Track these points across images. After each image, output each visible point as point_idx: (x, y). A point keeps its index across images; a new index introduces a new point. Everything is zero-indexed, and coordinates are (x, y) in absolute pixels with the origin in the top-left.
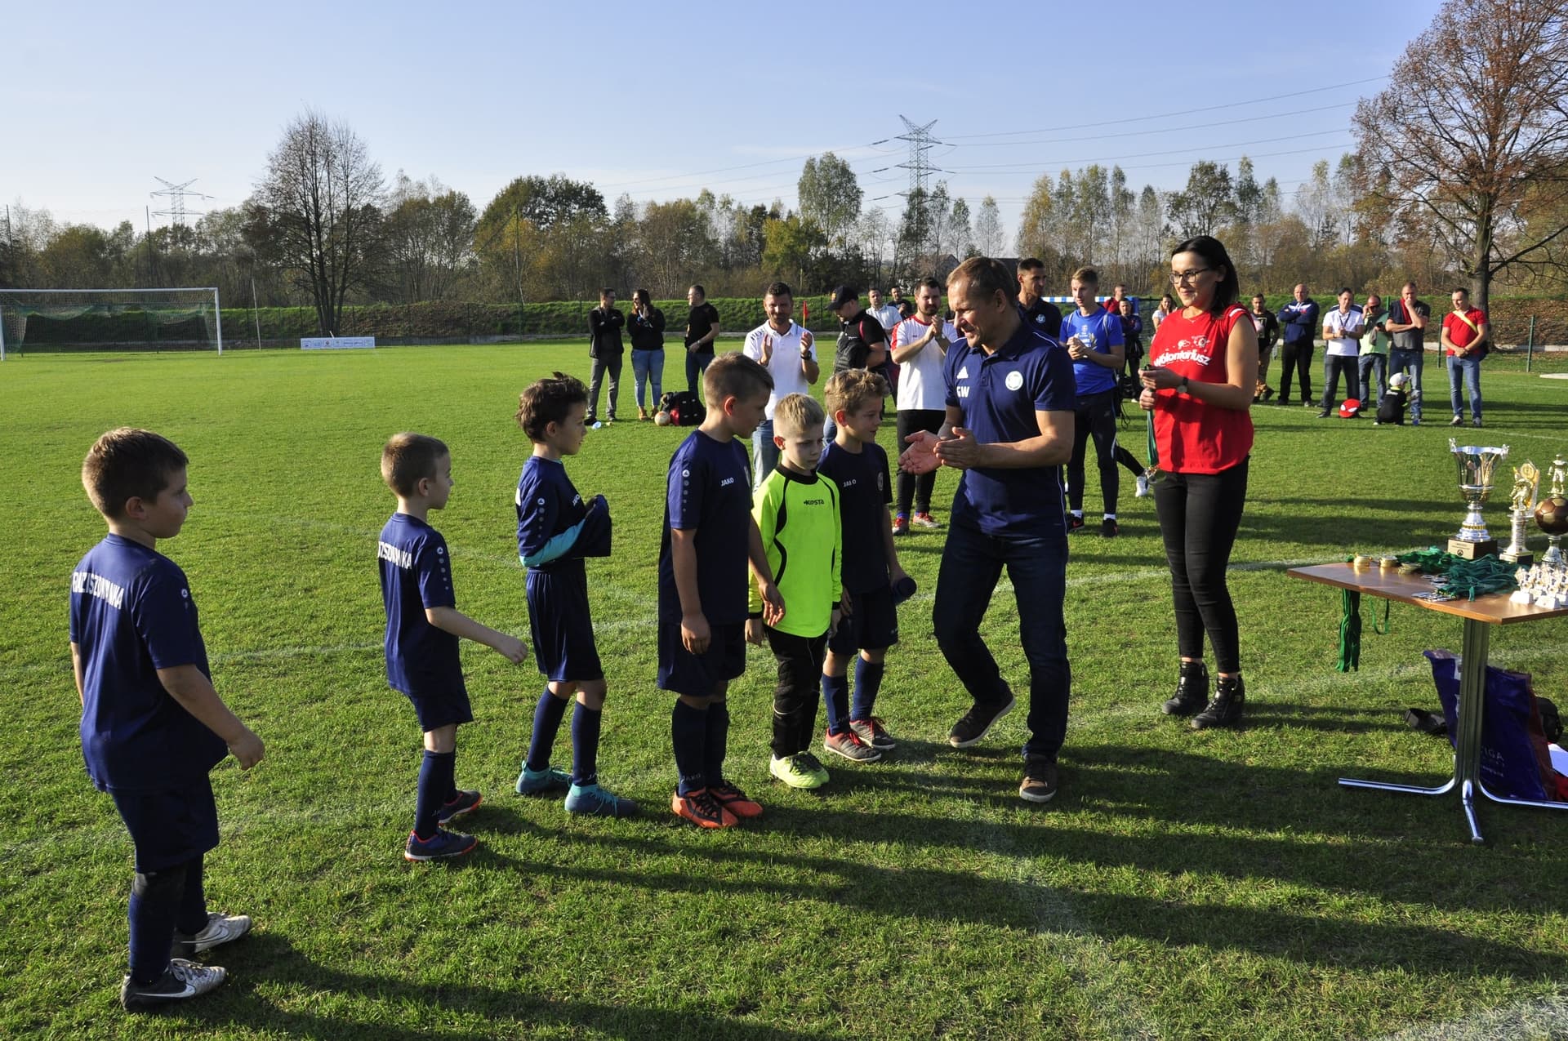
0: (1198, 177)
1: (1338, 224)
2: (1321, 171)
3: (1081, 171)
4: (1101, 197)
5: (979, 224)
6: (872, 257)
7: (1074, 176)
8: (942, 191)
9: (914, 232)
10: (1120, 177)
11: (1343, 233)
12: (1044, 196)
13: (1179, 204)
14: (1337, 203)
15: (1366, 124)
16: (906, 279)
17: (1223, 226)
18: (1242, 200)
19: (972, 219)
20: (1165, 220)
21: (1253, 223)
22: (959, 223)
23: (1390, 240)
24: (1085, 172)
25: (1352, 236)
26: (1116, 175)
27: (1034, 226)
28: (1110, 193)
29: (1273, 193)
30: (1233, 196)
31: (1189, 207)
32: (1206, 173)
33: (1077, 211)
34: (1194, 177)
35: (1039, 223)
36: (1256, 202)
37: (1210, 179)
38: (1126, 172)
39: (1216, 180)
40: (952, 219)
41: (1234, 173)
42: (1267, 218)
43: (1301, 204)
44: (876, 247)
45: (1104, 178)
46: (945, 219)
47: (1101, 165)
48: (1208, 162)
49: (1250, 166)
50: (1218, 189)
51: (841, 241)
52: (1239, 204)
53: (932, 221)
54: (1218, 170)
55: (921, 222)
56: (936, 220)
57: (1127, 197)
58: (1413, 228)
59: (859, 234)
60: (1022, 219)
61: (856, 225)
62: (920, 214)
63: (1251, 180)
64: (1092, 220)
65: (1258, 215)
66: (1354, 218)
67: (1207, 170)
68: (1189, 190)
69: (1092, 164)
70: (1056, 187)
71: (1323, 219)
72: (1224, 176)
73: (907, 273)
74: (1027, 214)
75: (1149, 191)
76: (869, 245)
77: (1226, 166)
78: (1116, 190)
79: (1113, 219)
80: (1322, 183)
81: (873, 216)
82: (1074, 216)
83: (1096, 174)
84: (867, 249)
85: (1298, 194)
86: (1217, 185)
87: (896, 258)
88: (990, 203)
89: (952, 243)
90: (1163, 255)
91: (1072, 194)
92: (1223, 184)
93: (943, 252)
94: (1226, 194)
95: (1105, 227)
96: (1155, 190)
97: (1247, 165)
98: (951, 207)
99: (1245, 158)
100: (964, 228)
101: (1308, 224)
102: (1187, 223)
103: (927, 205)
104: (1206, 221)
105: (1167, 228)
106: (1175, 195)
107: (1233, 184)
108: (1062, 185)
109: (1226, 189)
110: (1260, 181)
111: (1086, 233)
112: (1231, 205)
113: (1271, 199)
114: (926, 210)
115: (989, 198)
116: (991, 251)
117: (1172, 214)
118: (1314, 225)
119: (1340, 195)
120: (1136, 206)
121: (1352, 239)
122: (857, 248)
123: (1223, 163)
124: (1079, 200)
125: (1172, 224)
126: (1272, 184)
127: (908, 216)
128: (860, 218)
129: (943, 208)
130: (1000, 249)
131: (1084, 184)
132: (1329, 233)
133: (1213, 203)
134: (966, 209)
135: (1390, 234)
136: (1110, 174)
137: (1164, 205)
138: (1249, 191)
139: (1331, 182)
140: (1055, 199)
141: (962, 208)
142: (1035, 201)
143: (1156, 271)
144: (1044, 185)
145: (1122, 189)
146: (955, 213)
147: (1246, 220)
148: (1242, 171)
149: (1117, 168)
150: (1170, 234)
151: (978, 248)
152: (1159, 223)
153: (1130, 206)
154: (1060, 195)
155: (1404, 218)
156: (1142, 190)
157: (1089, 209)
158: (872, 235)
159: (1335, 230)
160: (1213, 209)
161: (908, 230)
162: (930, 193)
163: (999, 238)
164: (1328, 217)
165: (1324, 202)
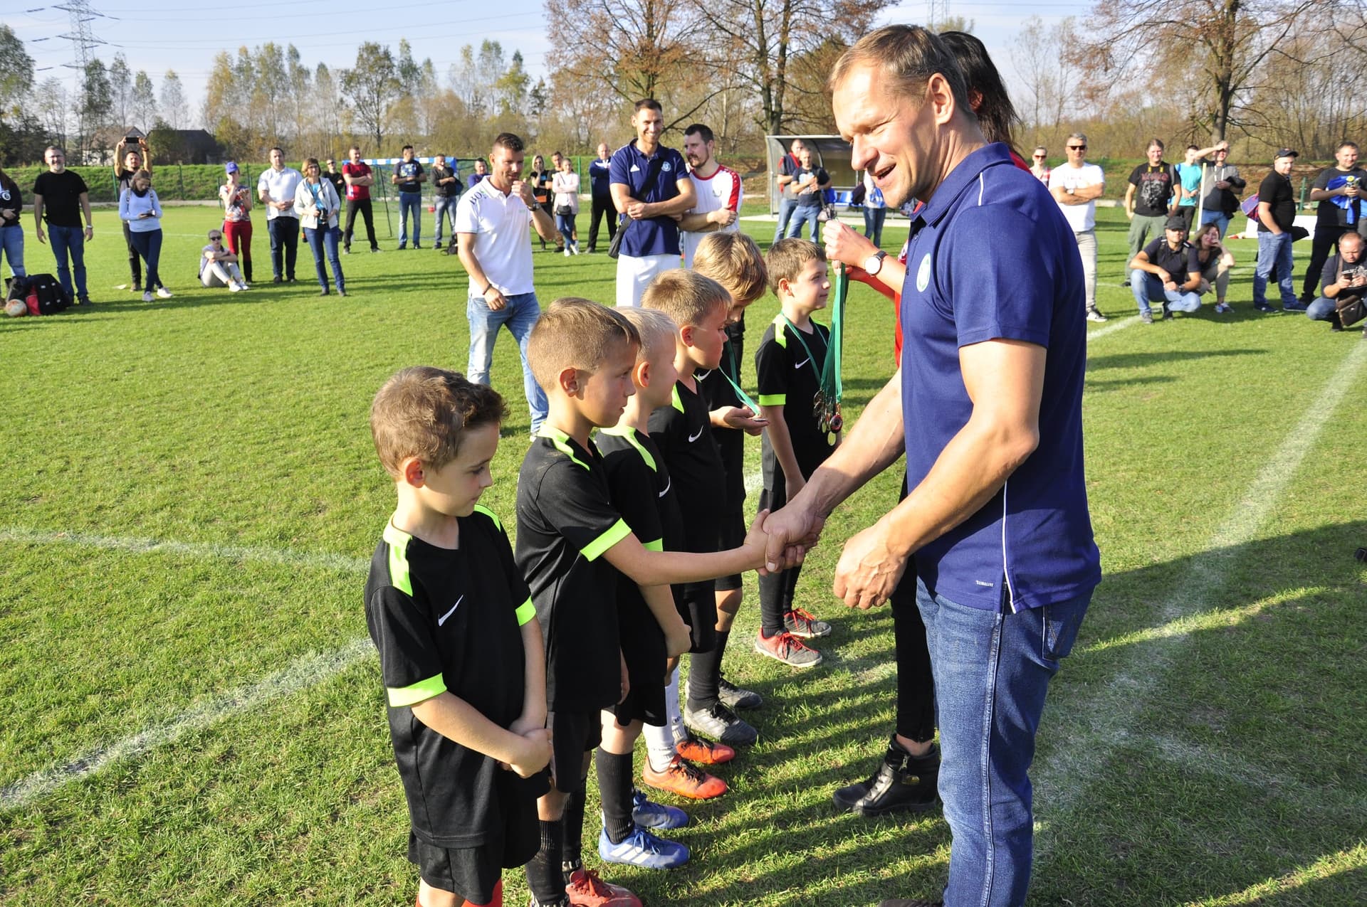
0: (365, 55)
1: (484, 99)
2: (467, 53)
3: (258, 48)
4: (279, 72)
5: (164, 96)
6: (54, 129)
7: (252, 52)
8: (122, 63)
9: (95, 105)
10: (295, 54)
11: (489, 107)
12: (225, 70)
13: (350, 80)
14: (482, 81)
15: (554, 11)
16: (94, 150)
17: (390, 99)
18: (404, 77)
19: (157, 92)
20: (339, 94)
21: (415, 97)
22: (143, 96)
23: (525, 113)
24: (262, 49)
25: (496, 109)
26: (290, 52)
27: (219, 99)
28: (287, 69)
29: (430, 72)
30: (397, 73)
31: (359, 83)
32: (372, 52)
33: (258, 85)
34: (361, 56)
35: (223, 97)
36: (416, 79)
37: (375, 58)
38: (300, 50)
39: (380, 59)
40: (134, 91)
41: (395, 53)
42: (426, 93)
43: (453, 80)
44: (57, 118)
45: (280, 55)
46: (128, 92)
47: (277, 43)
48: (372, 43)
49: (408, 47)
50: (383, 67)
51: (17, 111)
52: (402, 81)
53: (114, 93)
54: (381, 50)
55: (103, 93)
56: (119, 91)
57: (303, 73)
58: (542, 102)
59: (37, 104)
60: (206, 93)
61: (32, 94)
62: (101, 85)
63: (410, 60)
64: (273, 94)
65: (420, 91)
66: (499, 95)
67: (373, 49)
68: (358, 67)
69: (268, 42)
70: (236, 63)
71: (472, 94)
72: (387, 55)
73: (94, 145)
74: (210, 88)
75: (322, 67)
76: (50, 117)
77: (388, 46)
78: (292, 66)
79: (292, 93)
80: (469, 63)
81: (49, 87)
82: (255, 90)
83: (273, 52)
84: (46, 121)
85: (450, 72)
86: (382, 63)
87: (81, 130)
88: (173, 77)
89: (138, 115)
90: (340, 126)
91: (252, 69)
92: (387, 62)
93: (129, 124)
94: (391, 72)
95: (285, 100)
96: (328, 66)
97: (406, 47)
98: (133, 81)
99: (403, 40)
100: (148, 100)
101: (461, 97)
102: (359, 97)
103: (108, 76)
104: (375, 96)
105: (342, 101)
106: (346, 72)
107: (396, 63)
108: (241, 61)
109: (390, 67)
110: (418, 61)
111: (268, 106)
112: (396, 81)
113: (428, 77)
114: (107, 82)
115: (171, 72)
116: (179, 122)
117: (346, 89)
118: (467, 99)
119: (484, 74)
120: (312, 80)
121: (498, 111)
122: (35, 119)
123: (386, 44)
124: (259, 75)
125: (345, 98)
126: (428, 63)
127: (89, 87)
128: (35, 88)
129: (124, 79)
130: (187, 121)
131: (262, 60)
132: (479, 108)
133: (380, 78)
134: (148, 82)
135: (526, 106)
136: (285, 52)
137: (337, 80)
138: (409, 70)
139: (476, 63)
140: (235, 73)
141: (144, 81)
142: (216, 75)
143: (336, 139)
144: (223, 60)
145: (298, 65)
146: (138, 85)
147: (408, 94)
148: (402, 52)
149: (291, 46)
150: (344, 107)
151: (165, 120)
152: (334, 97)
153: (307, 82)
154: (240, 69)
155: (536, 93)
156: (316, 67)
157: (269, 83)
158: (53, 106)
159: (482, 103)
160: (380, 84)
161: (90, 101)
162: (108, 65)
163: (185, 109)
164: (476, 92)
165: (472, 81)
